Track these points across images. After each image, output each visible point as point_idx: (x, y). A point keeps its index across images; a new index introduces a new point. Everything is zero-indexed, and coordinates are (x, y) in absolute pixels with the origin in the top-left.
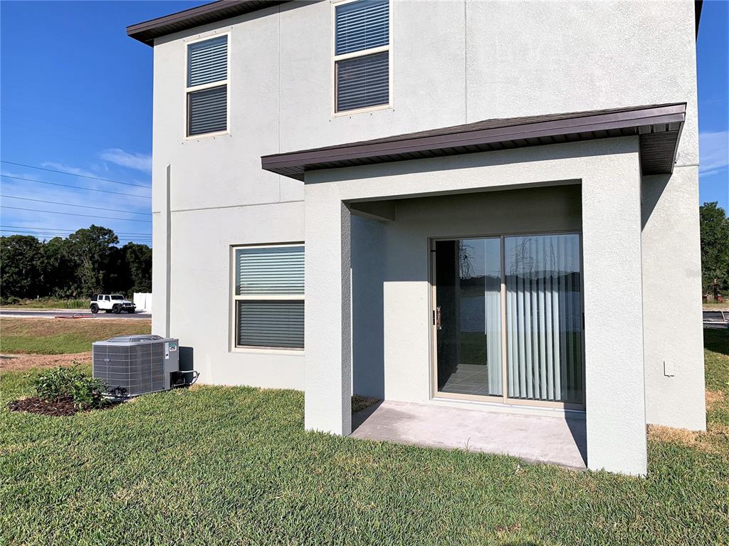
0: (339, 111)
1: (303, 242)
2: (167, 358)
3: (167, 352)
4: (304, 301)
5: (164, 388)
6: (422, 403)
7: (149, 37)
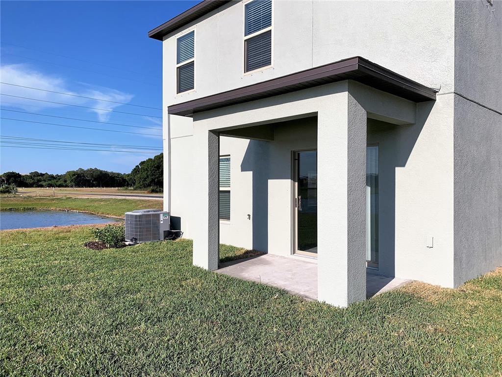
0: (247, 71)
1: (229, 155)
2: (162, 222)
3: (161, 219)
4: (230, 191)
5: (159, 239)
6: (286, 256)
7: (160, 36)
